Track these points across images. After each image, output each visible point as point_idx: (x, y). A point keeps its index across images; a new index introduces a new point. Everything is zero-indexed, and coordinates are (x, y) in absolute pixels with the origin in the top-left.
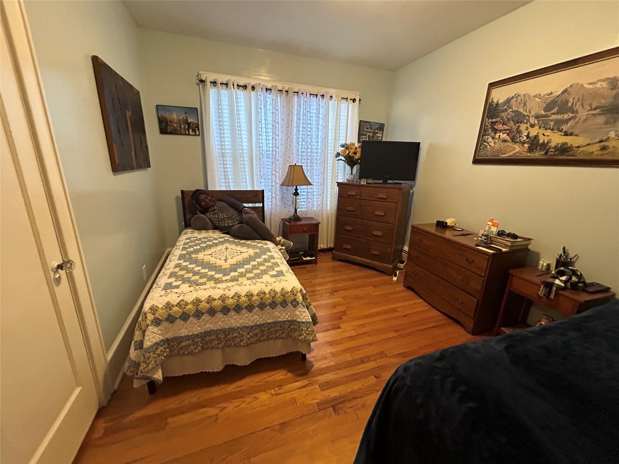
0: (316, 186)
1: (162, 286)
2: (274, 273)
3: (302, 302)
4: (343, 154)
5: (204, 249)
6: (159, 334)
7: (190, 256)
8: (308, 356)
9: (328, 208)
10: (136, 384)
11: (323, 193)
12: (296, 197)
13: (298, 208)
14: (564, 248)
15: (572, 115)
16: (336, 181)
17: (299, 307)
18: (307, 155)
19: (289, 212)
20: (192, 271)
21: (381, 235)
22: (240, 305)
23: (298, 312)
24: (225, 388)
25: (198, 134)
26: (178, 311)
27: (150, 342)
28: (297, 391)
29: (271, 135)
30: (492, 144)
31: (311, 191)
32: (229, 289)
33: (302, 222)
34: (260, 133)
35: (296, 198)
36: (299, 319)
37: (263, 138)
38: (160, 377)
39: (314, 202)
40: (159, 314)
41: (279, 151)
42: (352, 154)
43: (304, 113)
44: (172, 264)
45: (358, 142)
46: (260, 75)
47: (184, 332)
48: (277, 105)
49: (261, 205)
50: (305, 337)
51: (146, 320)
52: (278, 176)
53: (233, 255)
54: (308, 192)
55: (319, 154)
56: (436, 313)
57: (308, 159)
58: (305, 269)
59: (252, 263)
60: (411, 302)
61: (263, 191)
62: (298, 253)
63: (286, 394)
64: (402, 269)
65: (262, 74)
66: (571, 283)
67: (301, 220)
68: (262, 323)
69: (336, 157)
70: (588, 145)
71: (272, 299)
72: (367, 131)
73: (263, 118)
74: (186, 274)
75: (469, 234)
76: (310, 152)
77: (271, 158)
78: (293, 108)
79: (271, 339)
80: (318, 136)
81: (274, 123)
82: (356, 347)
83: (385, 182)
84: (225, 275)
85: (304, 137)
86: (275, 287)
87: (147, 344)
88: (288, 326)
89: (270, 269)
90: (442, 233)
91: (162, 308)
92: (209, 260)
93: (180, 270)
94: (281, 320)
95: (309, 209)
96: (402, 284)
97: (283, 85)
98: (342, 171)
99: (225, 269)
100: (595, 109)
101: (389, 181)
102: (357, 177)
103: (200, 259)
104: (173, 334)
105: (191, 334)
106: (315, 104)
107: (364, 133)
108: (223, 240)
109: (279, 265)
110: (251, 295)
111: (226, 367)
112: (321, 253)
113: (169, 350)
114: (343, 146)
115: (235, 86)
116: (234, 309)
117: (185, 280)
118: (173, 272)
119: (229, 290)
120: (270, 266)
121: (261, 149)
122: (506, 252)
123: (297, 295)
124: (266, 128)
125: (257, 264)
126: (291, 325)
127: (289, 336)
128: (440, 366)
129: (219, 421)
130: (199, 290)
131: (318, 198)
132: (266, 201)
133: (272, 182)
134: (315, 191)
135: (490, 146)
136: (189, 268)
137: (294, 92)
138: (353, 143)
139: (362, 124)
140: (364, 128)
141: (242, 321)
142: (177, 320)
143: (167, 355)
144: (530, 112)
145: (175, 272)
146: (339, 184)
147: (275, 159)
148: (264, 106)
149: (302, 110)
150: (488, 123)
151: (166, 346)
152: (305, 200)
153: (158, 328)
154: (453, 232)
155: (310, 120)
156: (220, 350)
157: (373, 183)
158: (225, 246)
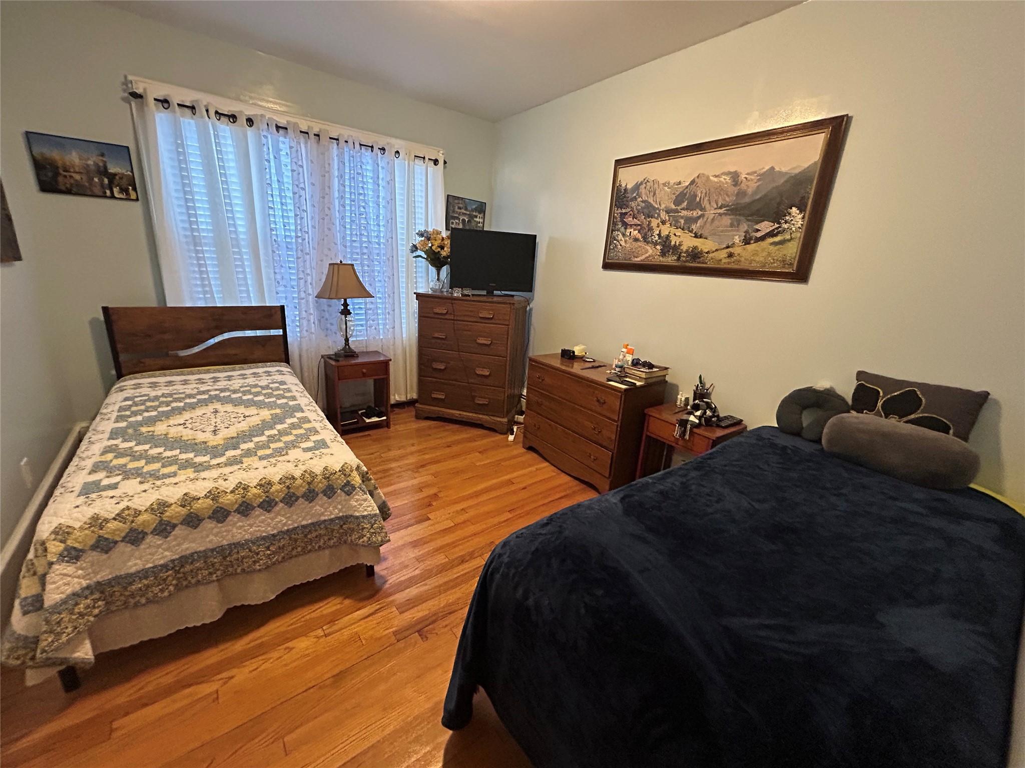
0: (380, 298)
1: (78, 489)
2: (310, 444)
3: (360, 485)
4: (422, 247)
5: (167, 415)
6: (78, 577)
7: (136, 430)
8: (377, 569)
9: (404, 336)
10: (32, 678)
11: (394, 310)
12: (346, 317)
13: (351, 336)
14: (700, 377)
15: (700, 213)
16: (415, 291)
17: (356, 493)
18: (361, 247)
19: (335, 344)
20: (143, 456)
21: (488, 374)
22: (248, 502)
23: (356, 502)
24: (226, 648)
25: (133, 196)
26: (118, 530)
27: (59, 594)
28: (362, 622)
29: (292, 209)
30: (623, 243)
31: (372, 306)
32: (225, 477)
33: (360, 360)
34: (271, 205)
35: (346, 320)
36: (356, 513)
37: (276, 213)
38: (86, 655)
39: (379, 326)
40: (76, 540)
41: (309, 238)
42: (436, 249)
43: (352, 176)
44: (97, 448)
45: (446, 229)
46: (263, 100)
47: (135, 565)
48: (300, 158)
49: (280, 332)
50: (370, 538)
51: (46, 556)
52: (309, 281)
53: (229, 423)
54: (367, 309)
55: (382, 246)
56: (565, 478)
57: (364, 254)
58: (369, 438)
59: (267, 433)
60: (533, 469)
61: (282, 308)
62: (356, 412)
63: (343, 631)
64: (520, 423)
65: (266, 98)
66: (705, 418)
67: (358, 357)
68: (291, 527)
69: (412, 252)
70: (717, 250)
71: (307, 487)
72: (460, 213)
73: (274, 178)
74: (131, 463)
75: (601, 366)
76: (366, 241)
77: (294, 250)
78: (331, 166)
79: (310, 551)
80: (378, 217)
81: (296, 190)
82: (453, 543)
83: (490, 293)
84: (215, 457)
85: (353, 215)
86: (311, 466)
87: (52, 597)
88: (339, 526)
89: (302, 438)
90: (568, 366)
91: (81, 528)
92: (180, 435)
93: (116, 457)
94: (326, 518)
95: (371, 338)
96: (521, 445)
97: (310, 124)
98: (424, 275)
99: (215, 447)
100: (721, 208)
101: (495, 292)
102: (447, 286)
103: (159, 433)
104: (110, 574)
105: (151, 565)
106: (370, 161)
107: (455, 215)
108: (206, 397)
109: (318, 432)
110: (268, 484)
111: (229, 612)
112: (397, 410)
113: (104, 602)
114: (421, 234)
115: (212, 113)
116: (238, 511)
117: (127, 474)
118: (100, 462)
119: (226, 480)
120: (301, 435)
121: (274, 233)
122: (641, 386)
123: (352, 474)
124: (280, 195)
125: (277, 433)
126: (344, 524)
127: (341, 542)
128: (544, 532)
129: (220, 701)
130: (162, 487)
131: (386, 319)
132: (289, 326)
133: (299, 292)
134: (379, 308)
135: (621, 245)
136: (136, 452)
137: (331, 138)
138: (437, 231)
139: (451, 201)
140: (454, 207)
141: (254, 528)
142: (117, 546)
143: (101, 612)
144: (660, 204)
145: (106, 462)
146: (419, 296)
147: (302, 251)
148: (275, 158)
149: (347, 171)
150: (617, 214)
151: (97, 596)
152: (363, 322)
153: (74, 565)
154: (582, 364)
155: (363, 187)
156: (216, 584)
157: (473, 295)
158: (211, 408)
